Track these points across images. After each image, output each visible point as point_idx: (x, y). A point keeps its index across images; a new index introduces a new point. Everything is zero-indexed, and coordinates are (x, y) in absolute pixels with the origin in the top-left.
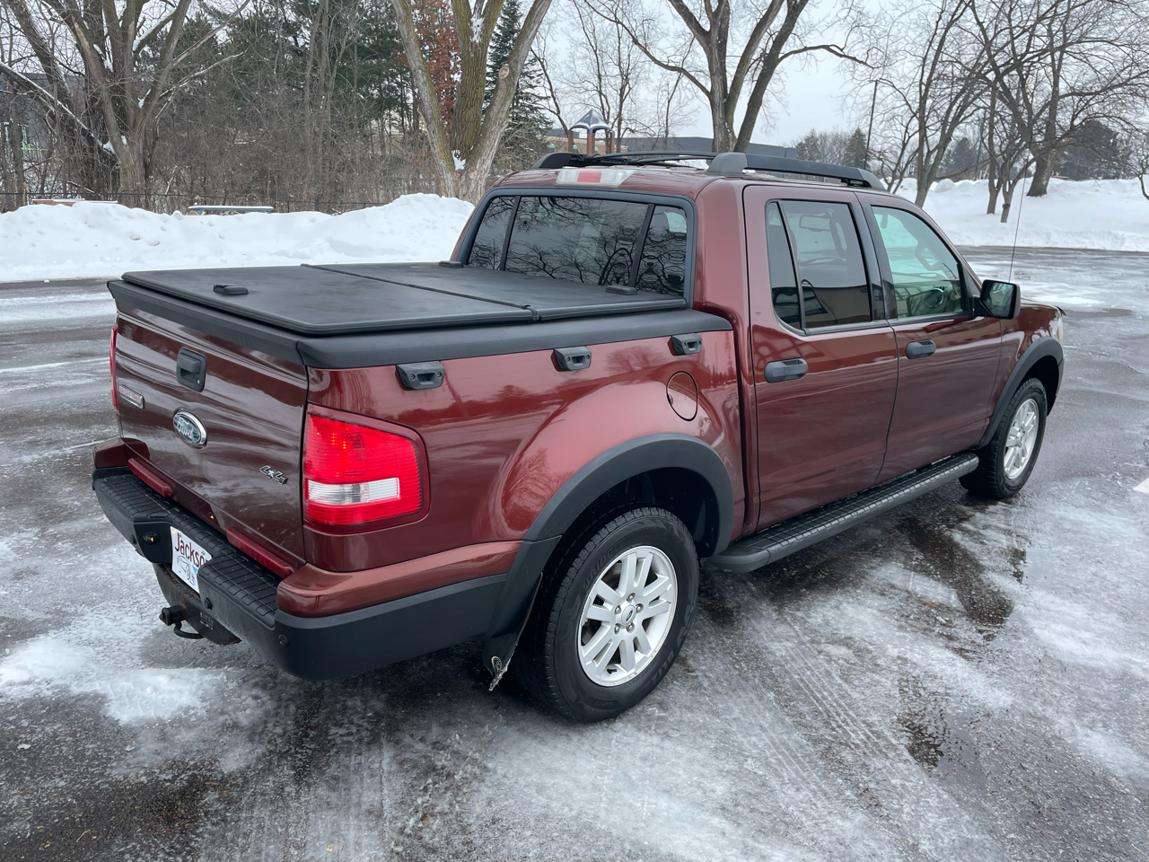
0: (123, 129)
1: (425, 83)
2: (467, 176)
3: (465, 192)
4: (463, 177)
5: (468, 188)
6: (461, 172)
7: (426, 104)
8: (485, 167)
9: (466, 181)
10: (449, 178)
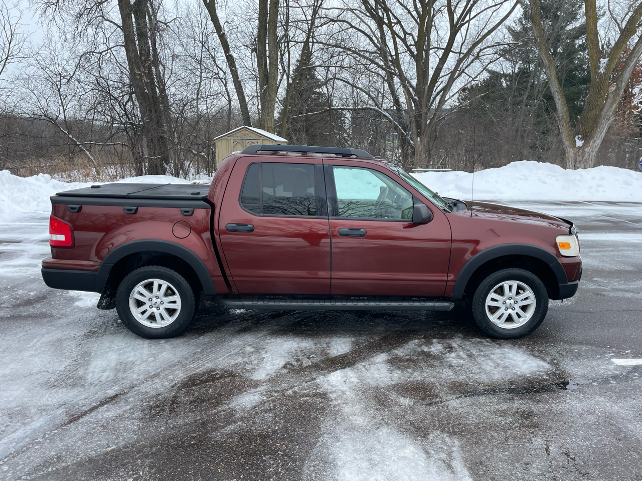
0: (419, 134)
1: (559, 99)
2: (583, 150)
3: (580, 159)
4: (581, 151)
5: (583, 157)
6: (579, 148)
7: (559, 110)
8: (596, 144)
9: (582, 153)
10: (570, 152)
